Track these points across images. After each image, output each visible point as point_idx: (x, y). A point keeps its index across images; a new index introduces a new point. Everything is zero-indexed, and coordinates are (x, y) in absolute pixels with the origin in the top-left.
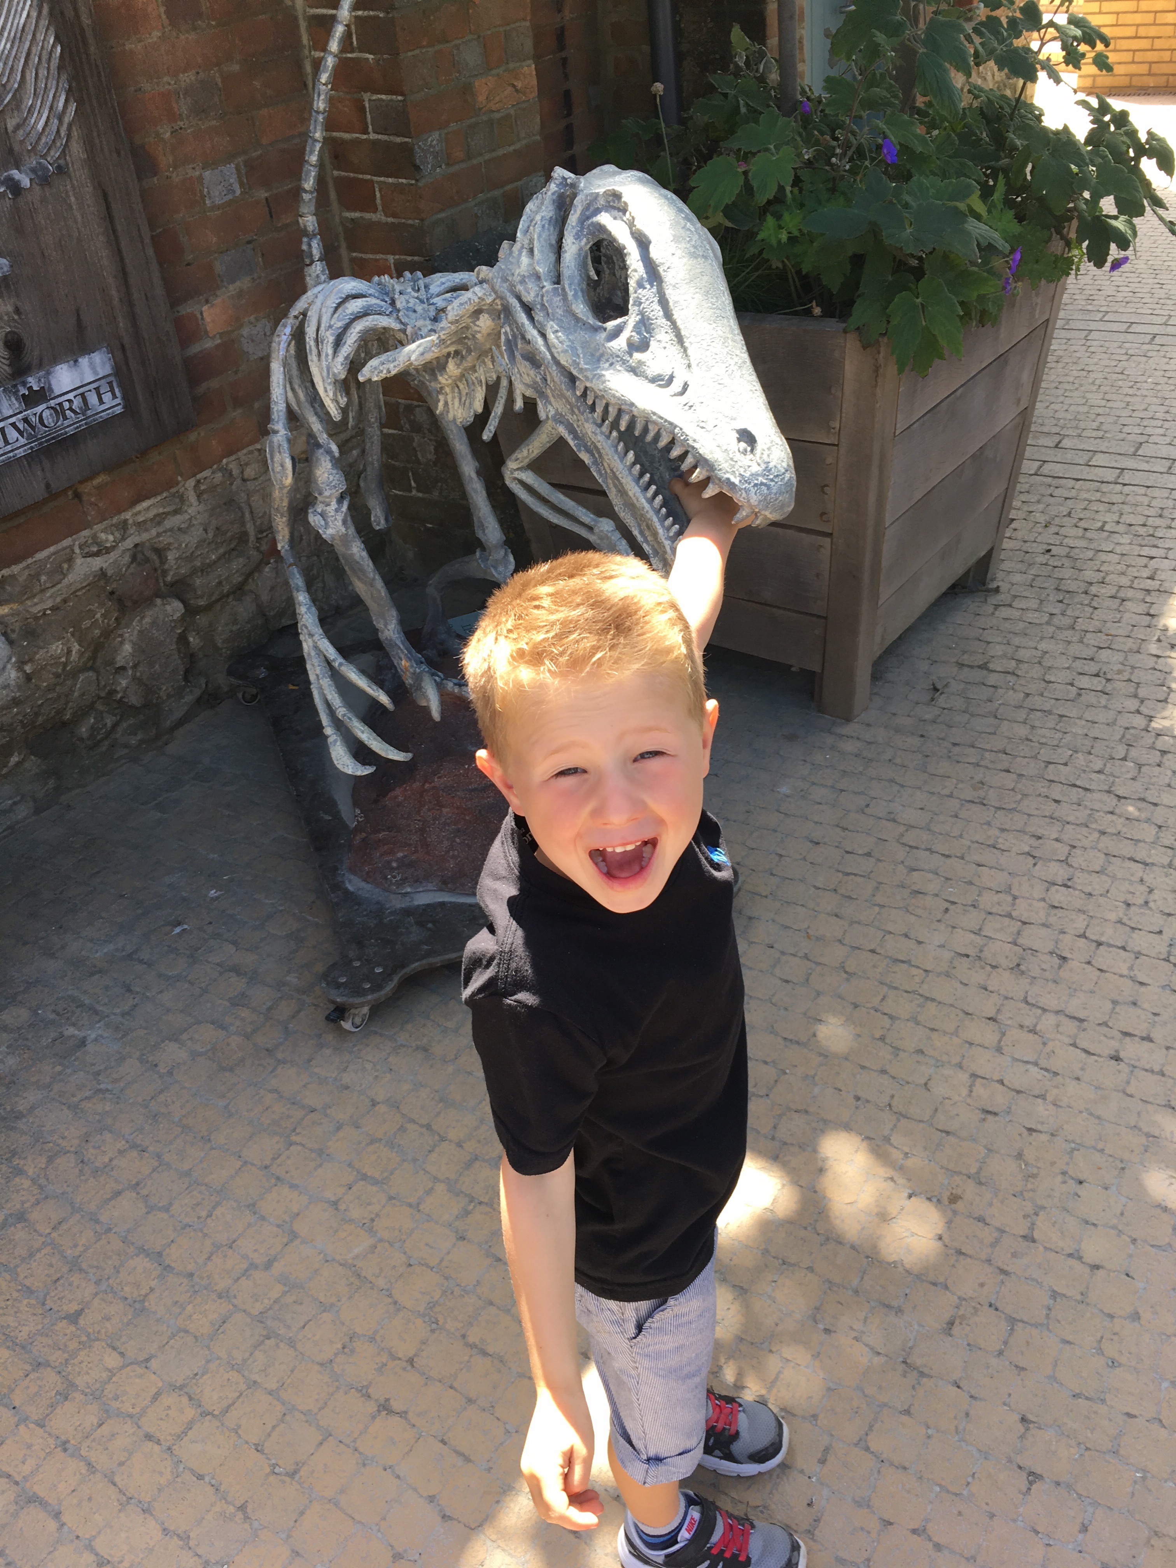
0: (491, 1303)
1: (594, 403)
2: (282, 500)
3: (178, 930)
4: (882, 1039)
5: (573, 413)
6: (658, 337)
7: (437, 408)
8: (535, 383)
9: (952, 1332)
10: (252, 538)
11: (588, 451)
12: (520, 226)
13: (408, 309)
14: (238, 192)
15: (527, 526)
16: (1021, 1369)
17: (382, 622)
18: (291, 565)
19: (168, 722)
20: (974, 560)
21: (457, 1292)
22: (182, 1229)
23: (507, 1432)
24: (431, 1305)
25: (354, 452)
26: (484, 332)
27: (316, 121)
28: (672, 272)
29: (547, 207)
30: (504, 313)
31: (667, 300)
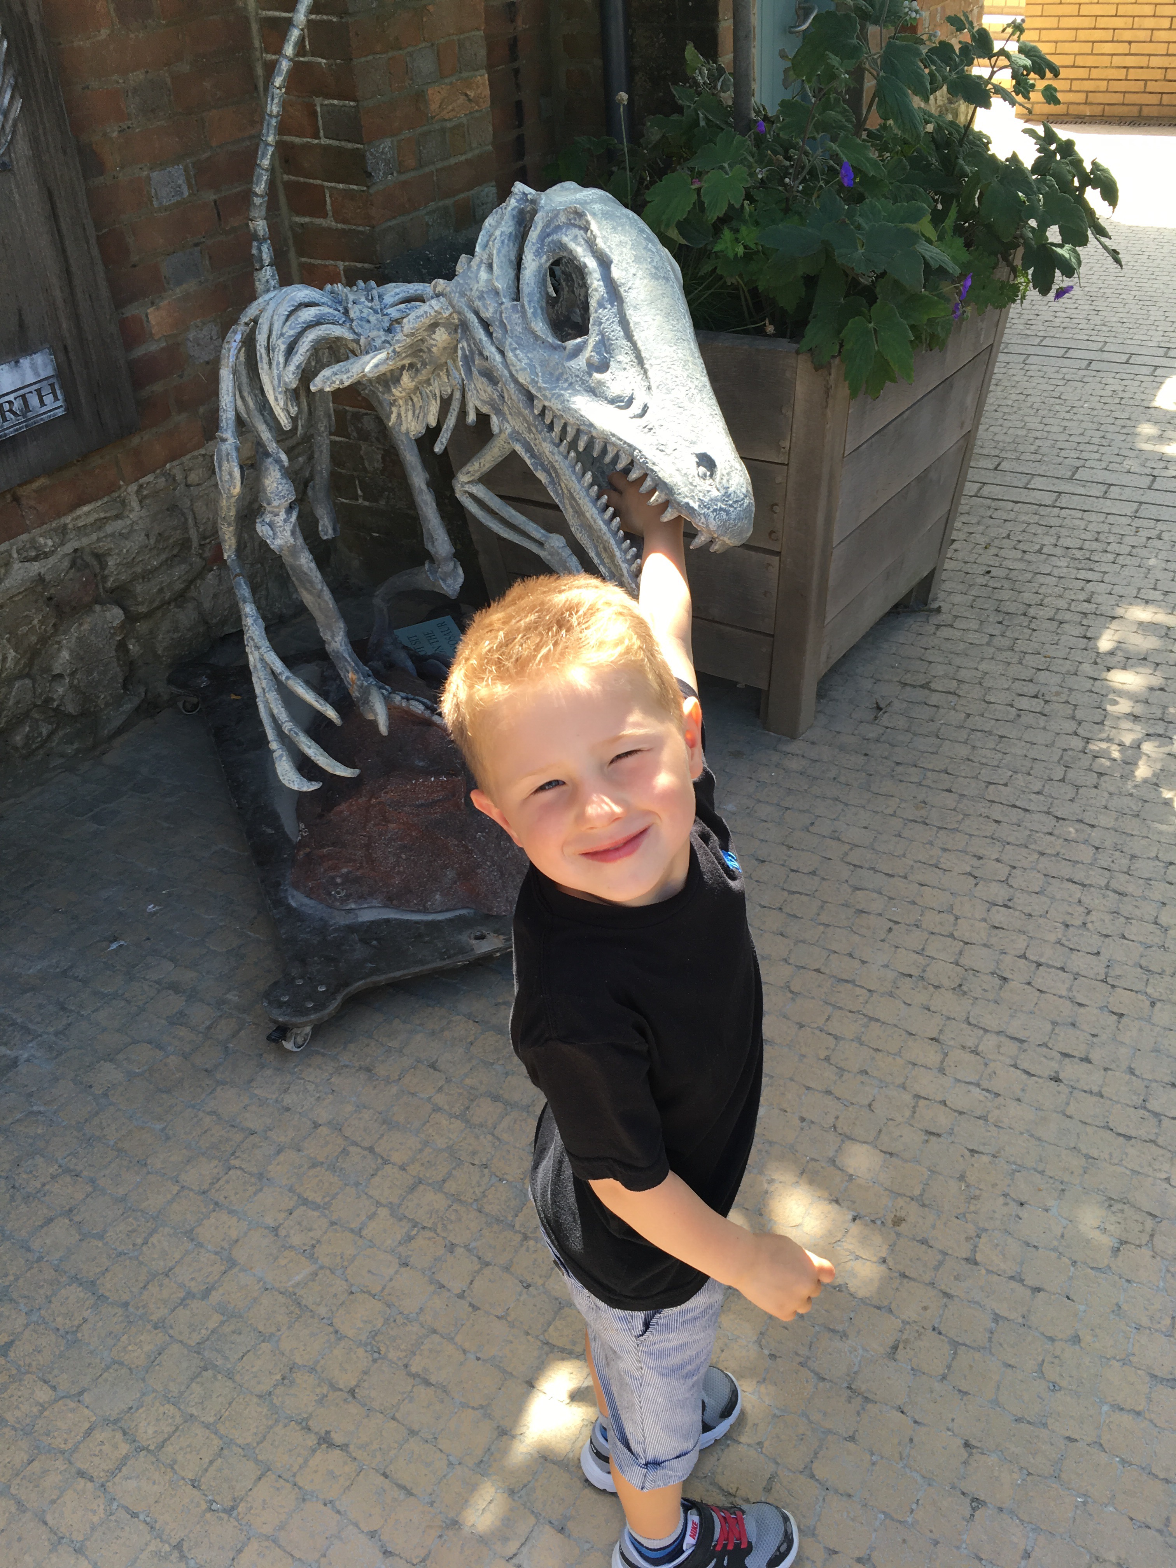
0: (434, 1332)
1: (552, 422)
2: (229, 509)
3: (114, 946)
4: (827, 1059)
5: (530, 431)
6: (620, 358)
7: (389, 420)
8: (493, 400)
9: (897, 1357)
10: (195, 544)
11: (545, 469)
12: (479, 240)
13: (361, 319)
14: (186, 194)
15: (474, 537)
16: (964, 1393)
17: (329, 633)
18: (236, 575)
19: (106, 731)
20: (917, 579)
21: (400, 1320)
22: (117, 1256)
23: (450, 1464)
24: (373, 1333)
25: (300, 459)
26: (440, 345)
27: (268, 125)
28: (633, 293)
29: (507, 223)
30: (461, 328)
31: (628, 321)
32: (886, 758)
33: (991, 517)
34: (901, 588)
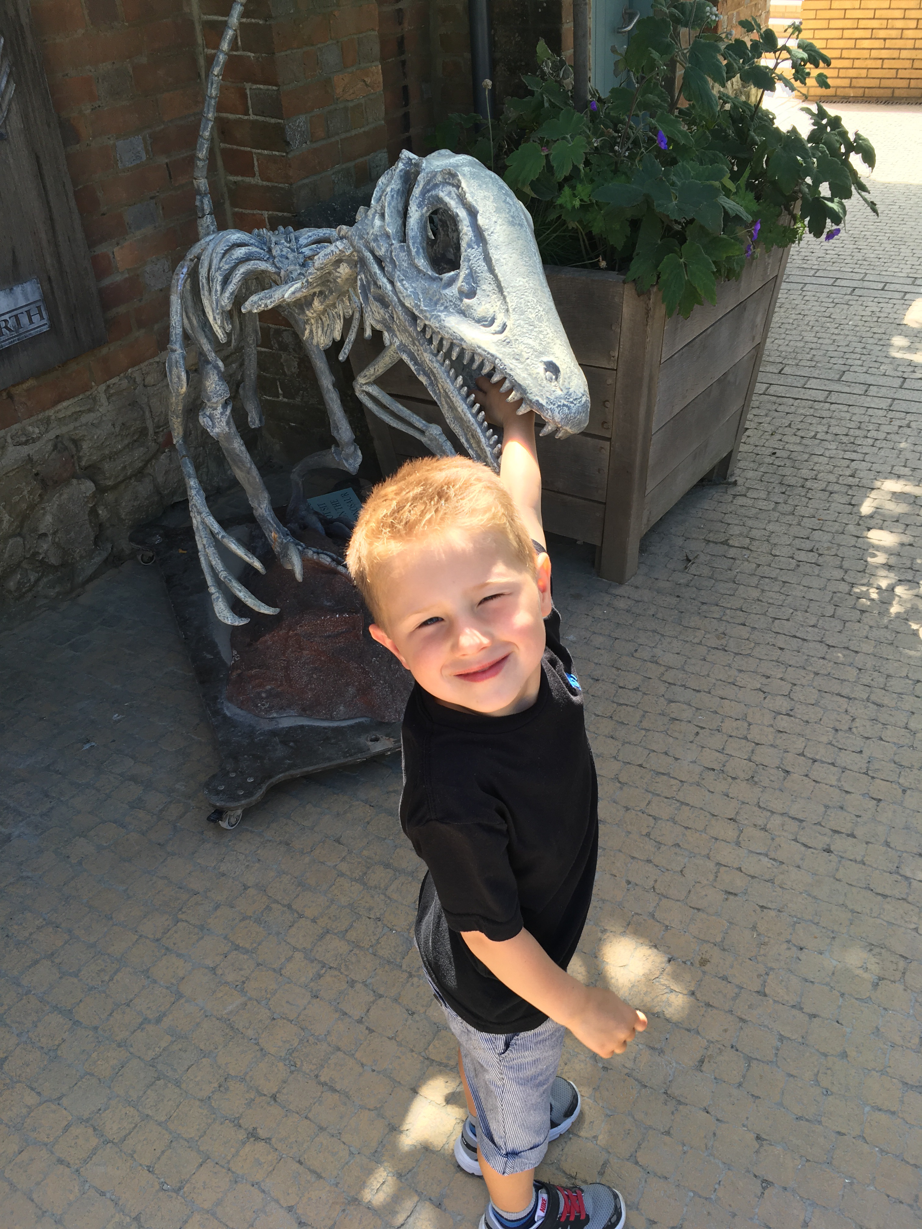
0: (339, 1049)
1: (431, 337)
2: (177, 405)
3: (87, 746)
4: (648, 835)
5: (414, 344)
6: (484, 287)
7: (304, 335)
8: (385, 319)
9: (704, 1069)
10: (151, 431)
11: (426, 374)
12: (374, 195)
13: (282, 256)
14: (144, 158)
15: (370, 427)
16: (756, 1097)
17: (256, 502)
18: (184, 456)
19: (81, 578)
20: (718, 460)
21: (312, 1040)
22: (89, 990)
23: (351, 1153)
24: (291, 1051)
25: (233, 365)
26: (343, 277)
27: (209, 105)
28: (495, 236)
29: (395, 182)
30: (360, 263)
31: (490, 258)
32: (694, 599)
33: (776, 411)
34: (706, 465)
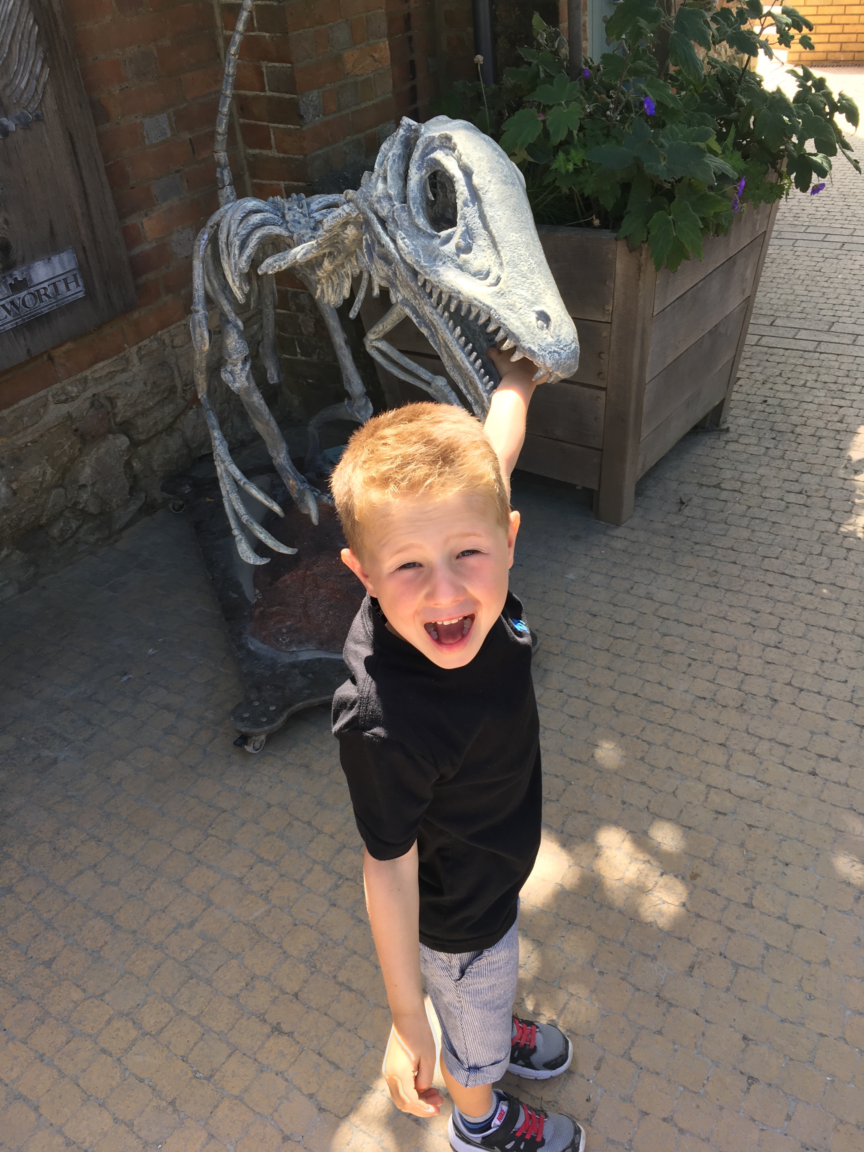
0: (355, 953)
1: (431, 291)
2: (201, 362)
3: (125, 678)
4: (642, 759)
5: (416, 298)
6: (480, 242)
7: (316, 294)
8: (388, 276)
9: (693, 974)
10: (179, 390)
11: (427, 326)
12: (377, 160)
13: (294, 221)
14: (169, 135)
15: (382, 381)
16: (743, 1001)
17: (275, 452)
18: (208, 410)
19: (118, 525)
20: (710, 408)
21: (330, 944)
22: (128, 898)
23: (367, 1047)
24: (311, 954)
25: (255, 326)
26: (350, 238)
27: (227, 82)
28: (489, 195)
29: (397, 147)
30: (365, 225)
31: (485, 216)
32: (687, 539)
33: (768, 361)
34: (698, 413)
